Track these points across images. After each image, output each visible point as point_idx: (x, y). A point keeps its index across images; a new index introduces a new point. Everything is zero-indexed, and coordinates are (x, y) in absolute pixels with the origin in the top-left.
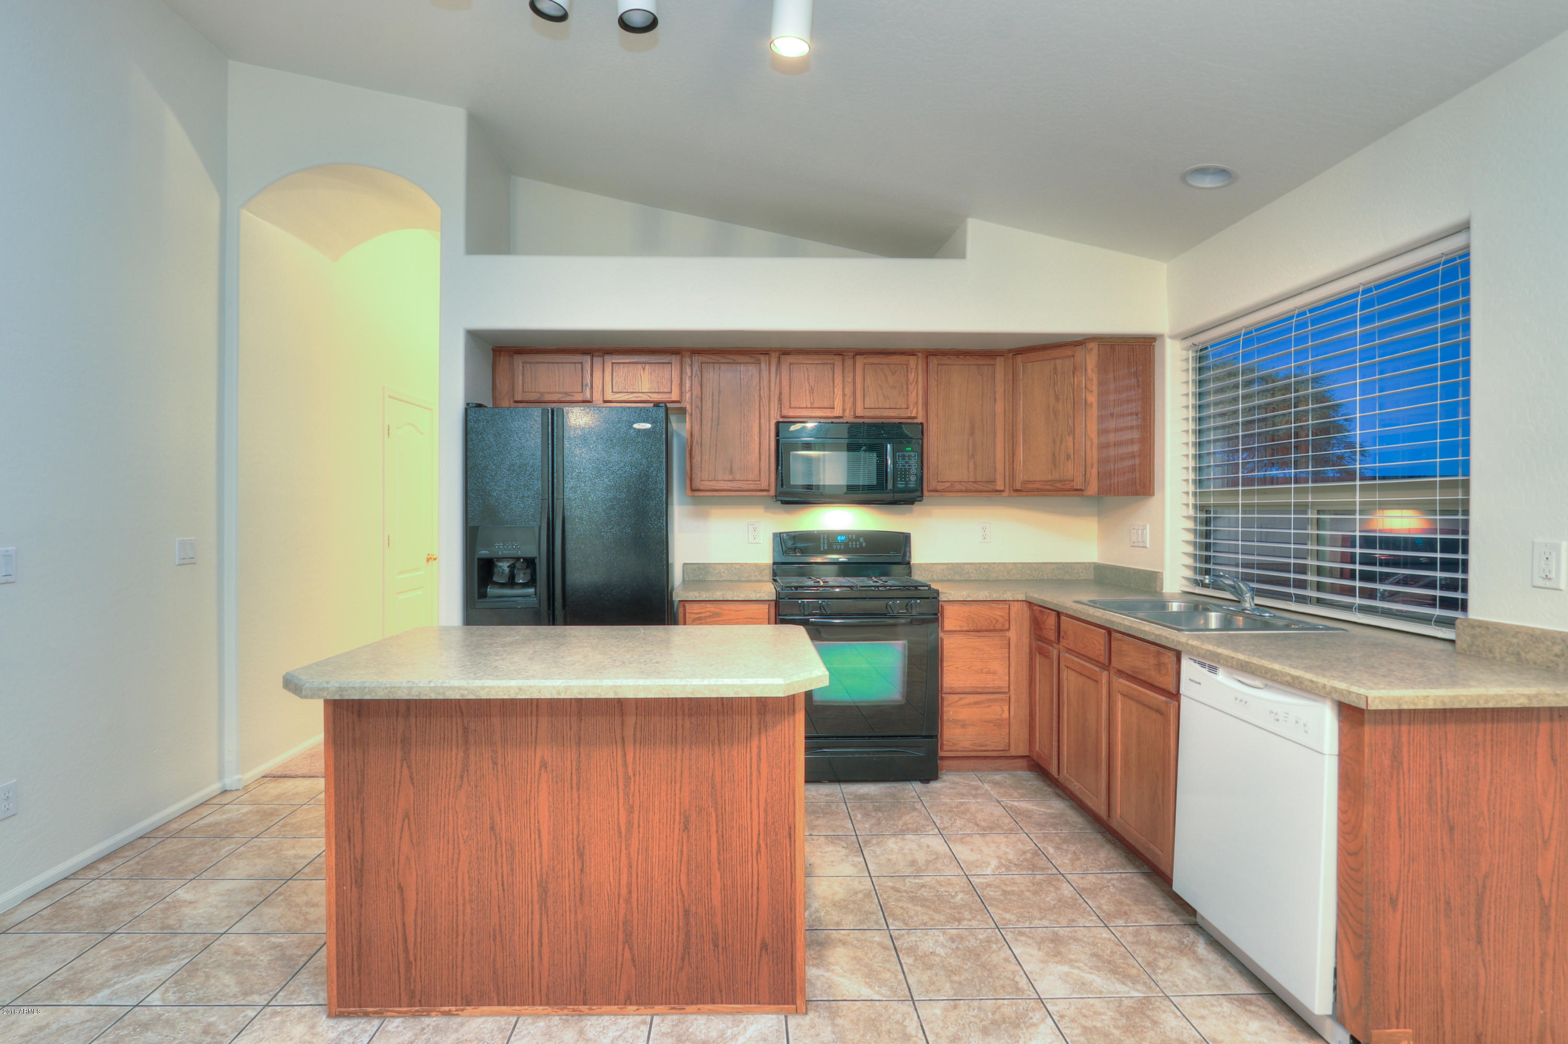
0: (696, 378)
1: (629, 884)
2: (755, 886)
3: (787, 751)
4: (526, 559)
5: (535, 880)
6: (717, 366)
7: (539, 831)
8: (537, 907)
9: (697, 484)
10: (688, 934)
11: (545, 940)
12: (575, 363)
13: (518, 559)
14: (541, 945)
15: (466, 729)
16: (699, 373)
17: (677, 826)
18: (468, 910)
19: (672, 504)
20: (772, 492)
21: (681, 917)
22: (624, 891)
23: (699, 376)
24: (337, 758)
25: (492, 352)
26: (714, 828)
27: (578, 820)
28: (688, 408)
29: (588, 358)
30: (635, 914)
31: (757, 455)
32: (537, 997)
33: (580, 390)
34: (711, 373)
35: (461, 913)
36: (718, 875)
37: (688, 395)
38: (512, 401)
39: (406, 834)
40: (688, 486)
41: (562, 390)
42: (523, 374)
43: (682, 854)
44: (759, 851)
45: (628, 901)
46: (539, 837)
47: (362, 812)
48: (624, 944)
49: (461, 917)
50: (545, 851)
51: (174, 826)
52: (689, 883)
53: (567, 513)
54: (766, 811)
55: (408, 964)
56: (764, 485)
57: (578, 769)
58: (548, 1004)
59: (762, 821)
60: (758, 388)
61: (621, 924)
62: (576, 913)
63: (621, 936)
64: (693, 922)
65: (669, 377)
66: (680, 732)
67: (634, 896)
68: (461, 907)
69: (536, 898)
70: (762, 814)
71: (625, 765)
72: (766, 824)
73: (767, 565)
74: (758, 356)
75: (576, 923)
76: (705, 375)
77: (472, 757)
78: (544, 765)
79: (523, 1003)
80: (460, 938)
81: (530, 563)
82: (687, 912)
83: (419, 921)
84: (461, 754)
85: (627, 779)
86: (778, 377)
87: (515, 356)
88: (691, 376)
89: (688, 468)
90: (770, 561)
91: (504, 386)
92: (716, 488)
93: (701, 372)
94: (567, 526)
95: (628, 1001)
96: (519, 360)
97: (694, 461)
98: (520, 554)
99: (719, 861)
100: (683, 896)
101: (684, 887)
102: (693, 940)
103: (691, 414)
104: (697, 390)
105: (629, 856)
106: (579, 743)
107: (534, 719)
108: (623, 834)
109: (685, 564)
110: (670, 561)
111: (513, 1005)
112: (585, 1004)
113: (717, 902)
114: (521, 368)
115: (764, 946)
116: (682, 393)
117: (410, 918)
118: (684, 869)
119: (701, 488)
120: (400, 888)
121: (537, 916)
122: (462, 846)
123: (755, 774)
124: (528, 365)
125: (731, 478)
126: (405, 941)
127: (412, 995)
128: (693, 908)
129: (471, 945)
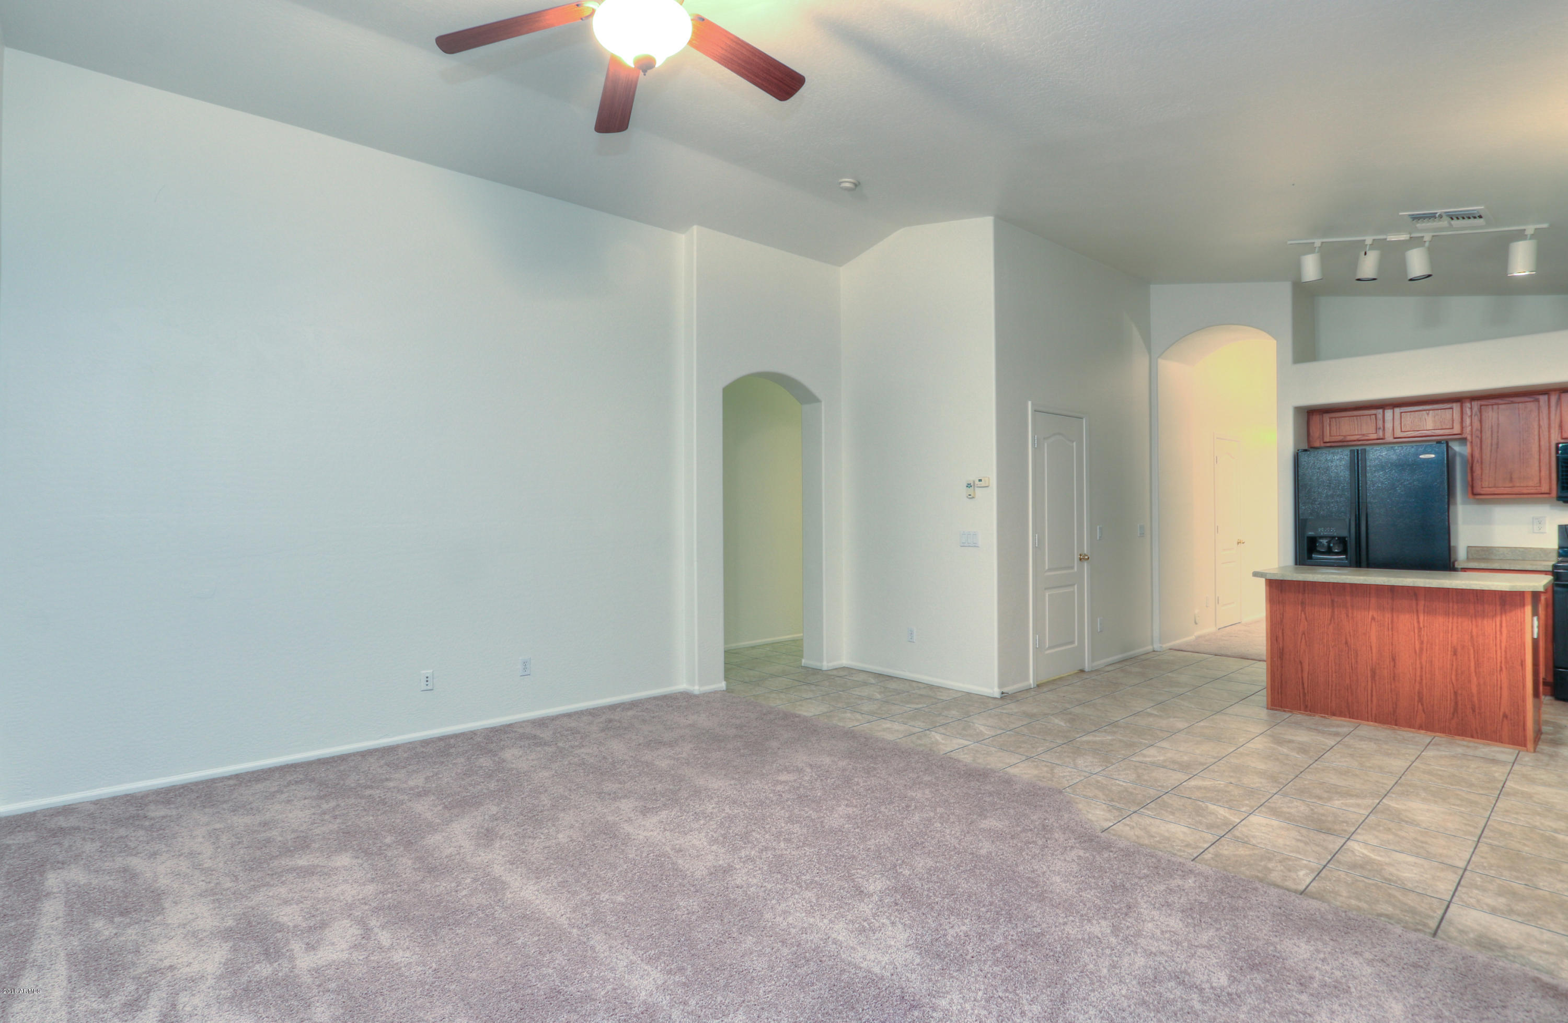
0: (1476, 417)
1: (1421, 676)
2: (1499, 686)
3: (1519, 624)
4: (1339, 538)
5: (1369, 668)
6: (1495, 407)
7: (1371, 647)
8: (1370, 679)
9: (1478, 489)
10: (1456, 703)
11: (1374, 693)
12: (1370, 415)
13: (1333, 538)
14: (1372, 696)
15: (1333, 601)
16: (1478, 413)
17: (1449, 653)
18: (1334, 675)
19: (1455, 504)
20: (1554, 493)
21: (1452, 695)
22: (1418, 679)
23: (1479, 415)
24: (1271, 608)
25: (1306, 414)
26: (1472, 656)
27: (1392, 645)
28: (1469, 438)
29: (1381, 411)
30: (1425, 690)
31: (1537, 468)
32: (1370, 718)
33: (1374, 432)
34: (1490, 413)
35: (1330, 677)
36: (1475, 679)
37: (1469, 429)
38: (1322, 442)
39: (1303, 641)
40: (1470, 492)
41: (1360, 433)
42: (1330, 425)
43: (1453, 665)
44: (1501, 670)
45: (1421, 683)
46: (1371, 649)
47: (1283, 630)
48: (1418, 702)
49: (1330, 678)
50: (1374, 655)
51: (1143, 657)
52: (1457, 680)
53: (1370, 511)
54: (1506, 652)
55: (1304, 695)
56: (1545, 488)
57: (1392, 622)
58: (1376, 722)
59: (1503, 656)
60: (1537, 419)
61: (1416, 693)
62: (1391, 684)
63: (1416, 698)
64: (1459, 698)
65: (1451, 416)
66: (1451, 610)
67: (1424, 682)
68: (1330, 674)
69: (1369, 675)
70: (1503, 653)
71: (1418, 622)
72: (1506, 658)
73: (1553, 549)
74: (1538, 397)
75: (1391, 689)
76: (1485, 415)
77: (1336, 613)
78: (1373, 618)
79: (1362, 719)
80: (1330, 687)
81: (1342, 541)
82: (1456, 693)
83: (1310, 678)
84: (1330, 610)
85: (1420, 629)
86: (1558, 411)
87: (1325, 415)
88: (1471, 416)
89: (1470, 479)
90: (1556, 547)
91: (1316, 433)
92: (1496, 492)
93: (1480, 412)
94: (1369, 519)
95: (1420, 728)
96: (1326, 417)
97: (1475, 475)
98: (1335, 534)
99: (1475, 672)
100: (1453, 685)
101: (1454, 681)
102: (1460, 706)
103: (1472, 442)
104: (1476, 424)
105: (1421, 663)
106: (1392, 610)
107: (1368, 599)
108: (1418, 652)
109: (1468, 547)
110: (1452, 544)
111: (1357, 719)
112: (1396, 725)
113: (1474, 690)
114: (1328, 421)
115: (1505, 716)
116: (1462, 428)
117: (1305, 675)
118: (1454, 673)
119: (1482, 492)
120: (1301, 663)
121: (1370, 683)
122: (1331, 649)
123: (1498, 633)
124: (1334, 419)
125: (1511, 485)
126: (1303, 684)
127: (1306, 707)
128: (1460, 692)
129: (1336, 691)
